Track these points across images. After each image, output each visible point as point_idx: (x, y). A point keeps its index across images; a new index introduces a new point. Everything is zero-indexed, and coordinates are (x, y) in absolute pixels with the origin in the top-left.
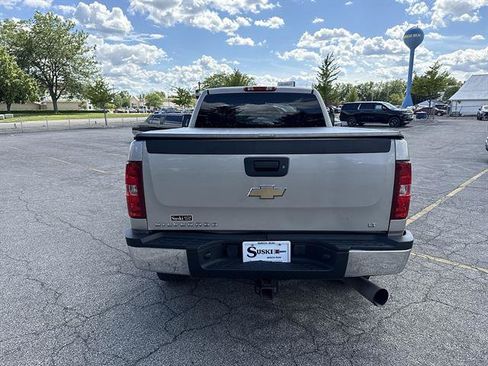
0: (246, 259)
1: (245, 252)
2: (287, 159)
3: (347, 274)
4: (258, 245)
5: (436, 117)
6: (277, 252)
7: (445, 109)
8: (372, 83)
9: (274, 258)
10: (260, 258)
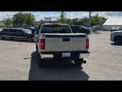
0: (63, 56)
1: (63, 55)
2: (70, 38)
3: (80, 58)
4: (65, 54)
5: (98, 31)
6: (68, 55)
7: (101, 28)
8: (77, 18)
9: (67, 56)
10: (65, 56)
